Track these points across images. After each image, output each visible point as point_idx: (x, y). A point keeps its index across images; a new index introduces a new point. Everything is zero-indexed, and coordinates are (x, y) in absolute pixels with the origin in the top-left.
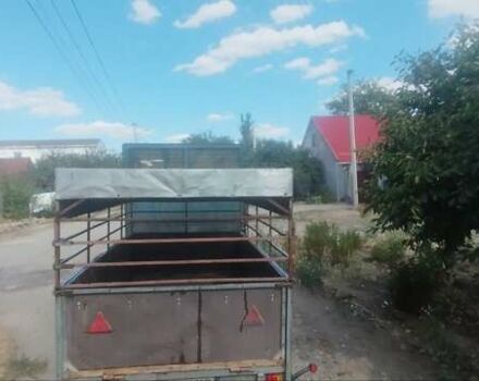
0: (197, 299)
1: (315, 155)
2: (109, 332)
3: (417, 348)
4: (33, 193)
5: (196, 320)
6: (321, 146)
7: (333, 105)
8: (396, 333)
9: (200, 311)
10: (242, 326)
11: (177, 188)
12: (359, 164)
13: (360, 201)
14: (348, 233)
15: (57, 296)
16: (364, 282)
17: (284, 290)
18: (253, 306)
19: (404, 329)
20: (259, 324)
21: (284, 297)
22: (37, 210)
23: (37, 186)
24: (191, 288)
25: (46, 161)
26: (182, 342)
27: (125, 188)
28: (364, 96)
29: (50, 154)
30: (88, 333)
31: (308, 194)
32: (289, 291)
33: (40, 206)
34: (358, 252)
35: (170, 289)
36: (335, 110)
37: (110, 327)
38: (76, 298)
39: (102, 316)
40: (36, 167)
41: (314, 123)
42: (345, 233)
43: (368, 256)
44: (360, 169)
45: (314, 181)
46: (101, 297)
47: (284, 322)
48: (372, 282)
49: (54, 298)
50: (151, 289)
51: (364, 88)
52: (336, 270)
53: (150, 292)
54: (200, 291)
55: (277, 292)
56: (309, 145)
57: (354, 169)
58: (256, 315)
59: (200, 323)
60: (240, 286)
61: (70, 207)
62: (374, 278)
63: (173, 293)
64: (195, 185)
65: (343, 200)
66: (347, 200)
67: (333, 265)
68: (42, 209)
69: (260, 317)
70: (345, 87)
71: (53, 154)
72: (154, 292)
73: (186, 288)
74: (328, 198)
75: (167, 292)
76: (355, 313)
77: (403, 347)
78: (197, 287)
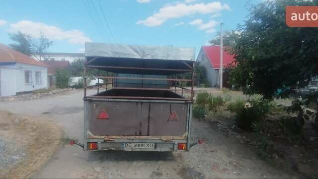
0: (148, 107)
1: (202, 64)
2: (108, 119)
3: (248, 142)
4: (70, 77)
5: (148, 116)
6: (206, 61)
7: (212, 42)
8: (238, 136)
9: (149, 112)
10: (168, 120)
11: (141, 54)
12: (223, 69)
13: (223, 86)
14: (217, 98)
15: (85, 100)
16: (224, 118)
17: (189, 105)
18: (174, 112)
19: (243, 136)
20: (177, 120)
21: (189, 108)
22: (71, 85)
23: (72, 74)
24: (146, 101)
25: (76, 62)
26: (141, 125)
27: (117, 53)
28: (228, 38)
29: (78, 59)
30: (98, 118)
31: (198, 82)
32: (191, 105)
33: (73, 83)
34: (221, 106)
35: (136, 101)
36: (213, 44)
37: (108, 117)
38: (93, 102)
39: (105, 111)
40: (71, 65)
41: (203, 49)
42: (216, 97)
43: (226, 108)
44: (224, 72)
45: (201, 77)
46: (105, 103)
47: (188, 119)
48: (228, 118)
49: (83, 101)
50: (128, 100)
51: (228, 34)
52: (211, 113)
53: (127, 102)
54: (150, 102)
55: (186, 106)
56: (200, 60)
57: (221, 72)
58: (175, 115)
59: (149, 117)
60: (168, 101)
61: (92, 60)
62: (229, 117)
63: (137, 102)
64: (149, 53)
65: (215, 86)
66: (217, 86)
67: (210, 110)
68: (74, 84)
69: (177, 117)
70: (219, 33)
71: (79, 59)
72: (129, 102)
73: (144, 101)
74: (208, 85)
75: (135, 102)
76: (220, 129)
77: (242, 142)
78: (148, 101)
